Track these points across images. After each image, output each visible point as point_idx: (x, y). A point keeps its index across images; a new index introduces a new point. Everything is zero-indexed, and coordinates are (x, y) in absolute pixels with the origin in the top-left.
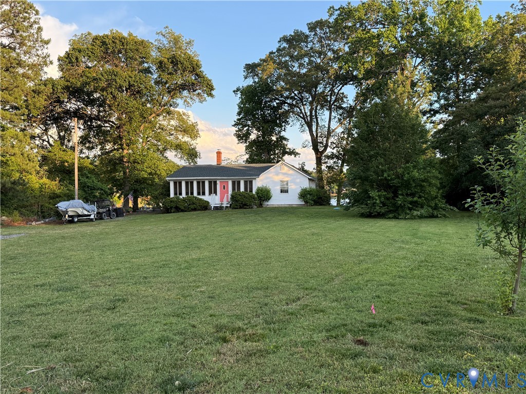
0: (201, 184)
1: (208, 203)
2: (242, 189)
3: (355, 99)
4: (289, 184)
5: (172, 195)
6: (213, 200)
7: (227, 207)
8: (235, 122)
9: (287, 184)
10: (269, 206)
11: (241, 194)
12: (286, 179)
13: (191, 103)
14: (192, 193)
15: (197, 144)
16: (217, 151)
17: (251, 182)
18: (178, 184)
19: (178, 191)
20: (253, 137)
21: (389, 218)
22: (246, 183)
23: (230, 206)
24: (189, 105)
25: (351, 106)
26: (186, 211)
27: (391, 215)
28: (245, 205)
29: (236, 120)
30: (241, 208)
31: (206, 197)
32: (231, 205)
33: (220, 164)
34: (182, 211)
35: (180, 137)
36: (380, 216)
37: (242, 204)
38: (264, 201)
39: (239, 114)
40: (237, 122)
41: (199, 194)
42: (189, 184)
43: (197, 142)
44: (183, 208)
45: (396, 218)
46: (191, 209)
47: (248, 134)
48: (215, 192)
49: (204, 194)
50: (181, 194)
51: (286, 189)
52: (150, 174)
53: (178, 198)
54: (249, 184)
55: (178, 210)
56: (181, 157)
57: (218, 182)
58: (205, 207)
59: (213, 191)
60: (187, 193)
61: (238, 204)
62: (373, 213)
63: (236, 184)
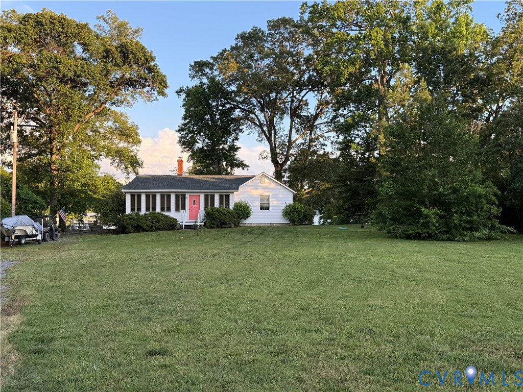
0: (166, 198)
1: (175, 220)
2: (217, 205)
3: (317, 108)
4: (270, 200)
5: (128, 211)
6: (183, 218)
7: (200, 225)
8: (179, 126)
9: (268, 200)
10: (246, 225)
11: (217, 211)
12: (267, 194)
13: (132, 102)
14: (154, 209)
15: (138, 151)
16: (178, 159)
17: (228, 197)
18: (136, 198)
19: (136, 206)
20: (199, 145)
21: (443, 240)
22: (221, 197)
23: (204, 225)
24: (130, 104)
25: (312, 115)
26: (148, 231)
27: (445, 237)
28: (224, 223)
29: (180, 125)
30: (218, 227)
31: (172, 214)
32: (205, 223)
33: (181, 175)
34: (144, 230)
35: (116, 141)
36: (431, 237)
37: (220, 221)
38: (241, 219)
39: (185, 118)
40: (182, 128)
41: (162, 209)
42: (151, 198)
43: (138, 148)
44: (145, 227)
45: (449, 240)
46: (156, 228)
47: (194, 141)
48: (184, 208)
49: (169, 210)
50: (139, 209)
51: (267, 205)
52: (84, 185)
53: (137, 215)
54: (225, 198)
55: (138, 229)
56: (118, 166)
57: (187, 196)
58: (172, 225)
59: (180, 206)
60: (148, 209)
61: (215, 223)
62: (422, 234)
63: (209, 199)
